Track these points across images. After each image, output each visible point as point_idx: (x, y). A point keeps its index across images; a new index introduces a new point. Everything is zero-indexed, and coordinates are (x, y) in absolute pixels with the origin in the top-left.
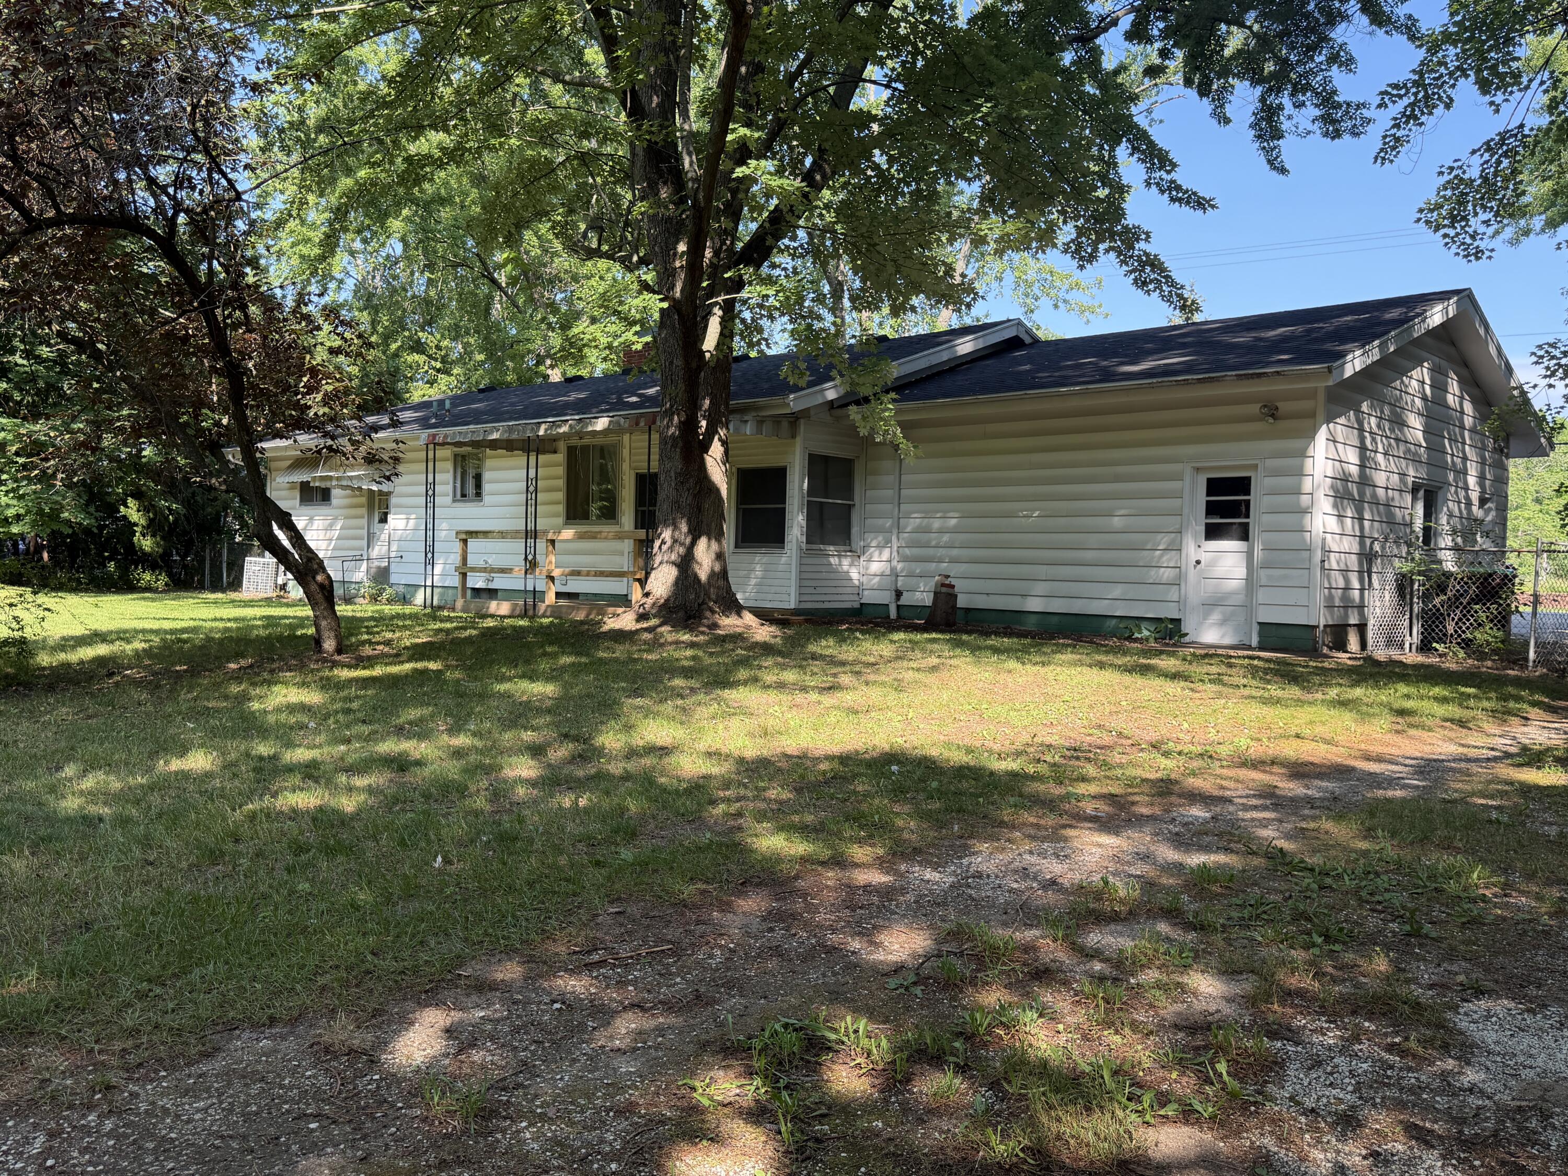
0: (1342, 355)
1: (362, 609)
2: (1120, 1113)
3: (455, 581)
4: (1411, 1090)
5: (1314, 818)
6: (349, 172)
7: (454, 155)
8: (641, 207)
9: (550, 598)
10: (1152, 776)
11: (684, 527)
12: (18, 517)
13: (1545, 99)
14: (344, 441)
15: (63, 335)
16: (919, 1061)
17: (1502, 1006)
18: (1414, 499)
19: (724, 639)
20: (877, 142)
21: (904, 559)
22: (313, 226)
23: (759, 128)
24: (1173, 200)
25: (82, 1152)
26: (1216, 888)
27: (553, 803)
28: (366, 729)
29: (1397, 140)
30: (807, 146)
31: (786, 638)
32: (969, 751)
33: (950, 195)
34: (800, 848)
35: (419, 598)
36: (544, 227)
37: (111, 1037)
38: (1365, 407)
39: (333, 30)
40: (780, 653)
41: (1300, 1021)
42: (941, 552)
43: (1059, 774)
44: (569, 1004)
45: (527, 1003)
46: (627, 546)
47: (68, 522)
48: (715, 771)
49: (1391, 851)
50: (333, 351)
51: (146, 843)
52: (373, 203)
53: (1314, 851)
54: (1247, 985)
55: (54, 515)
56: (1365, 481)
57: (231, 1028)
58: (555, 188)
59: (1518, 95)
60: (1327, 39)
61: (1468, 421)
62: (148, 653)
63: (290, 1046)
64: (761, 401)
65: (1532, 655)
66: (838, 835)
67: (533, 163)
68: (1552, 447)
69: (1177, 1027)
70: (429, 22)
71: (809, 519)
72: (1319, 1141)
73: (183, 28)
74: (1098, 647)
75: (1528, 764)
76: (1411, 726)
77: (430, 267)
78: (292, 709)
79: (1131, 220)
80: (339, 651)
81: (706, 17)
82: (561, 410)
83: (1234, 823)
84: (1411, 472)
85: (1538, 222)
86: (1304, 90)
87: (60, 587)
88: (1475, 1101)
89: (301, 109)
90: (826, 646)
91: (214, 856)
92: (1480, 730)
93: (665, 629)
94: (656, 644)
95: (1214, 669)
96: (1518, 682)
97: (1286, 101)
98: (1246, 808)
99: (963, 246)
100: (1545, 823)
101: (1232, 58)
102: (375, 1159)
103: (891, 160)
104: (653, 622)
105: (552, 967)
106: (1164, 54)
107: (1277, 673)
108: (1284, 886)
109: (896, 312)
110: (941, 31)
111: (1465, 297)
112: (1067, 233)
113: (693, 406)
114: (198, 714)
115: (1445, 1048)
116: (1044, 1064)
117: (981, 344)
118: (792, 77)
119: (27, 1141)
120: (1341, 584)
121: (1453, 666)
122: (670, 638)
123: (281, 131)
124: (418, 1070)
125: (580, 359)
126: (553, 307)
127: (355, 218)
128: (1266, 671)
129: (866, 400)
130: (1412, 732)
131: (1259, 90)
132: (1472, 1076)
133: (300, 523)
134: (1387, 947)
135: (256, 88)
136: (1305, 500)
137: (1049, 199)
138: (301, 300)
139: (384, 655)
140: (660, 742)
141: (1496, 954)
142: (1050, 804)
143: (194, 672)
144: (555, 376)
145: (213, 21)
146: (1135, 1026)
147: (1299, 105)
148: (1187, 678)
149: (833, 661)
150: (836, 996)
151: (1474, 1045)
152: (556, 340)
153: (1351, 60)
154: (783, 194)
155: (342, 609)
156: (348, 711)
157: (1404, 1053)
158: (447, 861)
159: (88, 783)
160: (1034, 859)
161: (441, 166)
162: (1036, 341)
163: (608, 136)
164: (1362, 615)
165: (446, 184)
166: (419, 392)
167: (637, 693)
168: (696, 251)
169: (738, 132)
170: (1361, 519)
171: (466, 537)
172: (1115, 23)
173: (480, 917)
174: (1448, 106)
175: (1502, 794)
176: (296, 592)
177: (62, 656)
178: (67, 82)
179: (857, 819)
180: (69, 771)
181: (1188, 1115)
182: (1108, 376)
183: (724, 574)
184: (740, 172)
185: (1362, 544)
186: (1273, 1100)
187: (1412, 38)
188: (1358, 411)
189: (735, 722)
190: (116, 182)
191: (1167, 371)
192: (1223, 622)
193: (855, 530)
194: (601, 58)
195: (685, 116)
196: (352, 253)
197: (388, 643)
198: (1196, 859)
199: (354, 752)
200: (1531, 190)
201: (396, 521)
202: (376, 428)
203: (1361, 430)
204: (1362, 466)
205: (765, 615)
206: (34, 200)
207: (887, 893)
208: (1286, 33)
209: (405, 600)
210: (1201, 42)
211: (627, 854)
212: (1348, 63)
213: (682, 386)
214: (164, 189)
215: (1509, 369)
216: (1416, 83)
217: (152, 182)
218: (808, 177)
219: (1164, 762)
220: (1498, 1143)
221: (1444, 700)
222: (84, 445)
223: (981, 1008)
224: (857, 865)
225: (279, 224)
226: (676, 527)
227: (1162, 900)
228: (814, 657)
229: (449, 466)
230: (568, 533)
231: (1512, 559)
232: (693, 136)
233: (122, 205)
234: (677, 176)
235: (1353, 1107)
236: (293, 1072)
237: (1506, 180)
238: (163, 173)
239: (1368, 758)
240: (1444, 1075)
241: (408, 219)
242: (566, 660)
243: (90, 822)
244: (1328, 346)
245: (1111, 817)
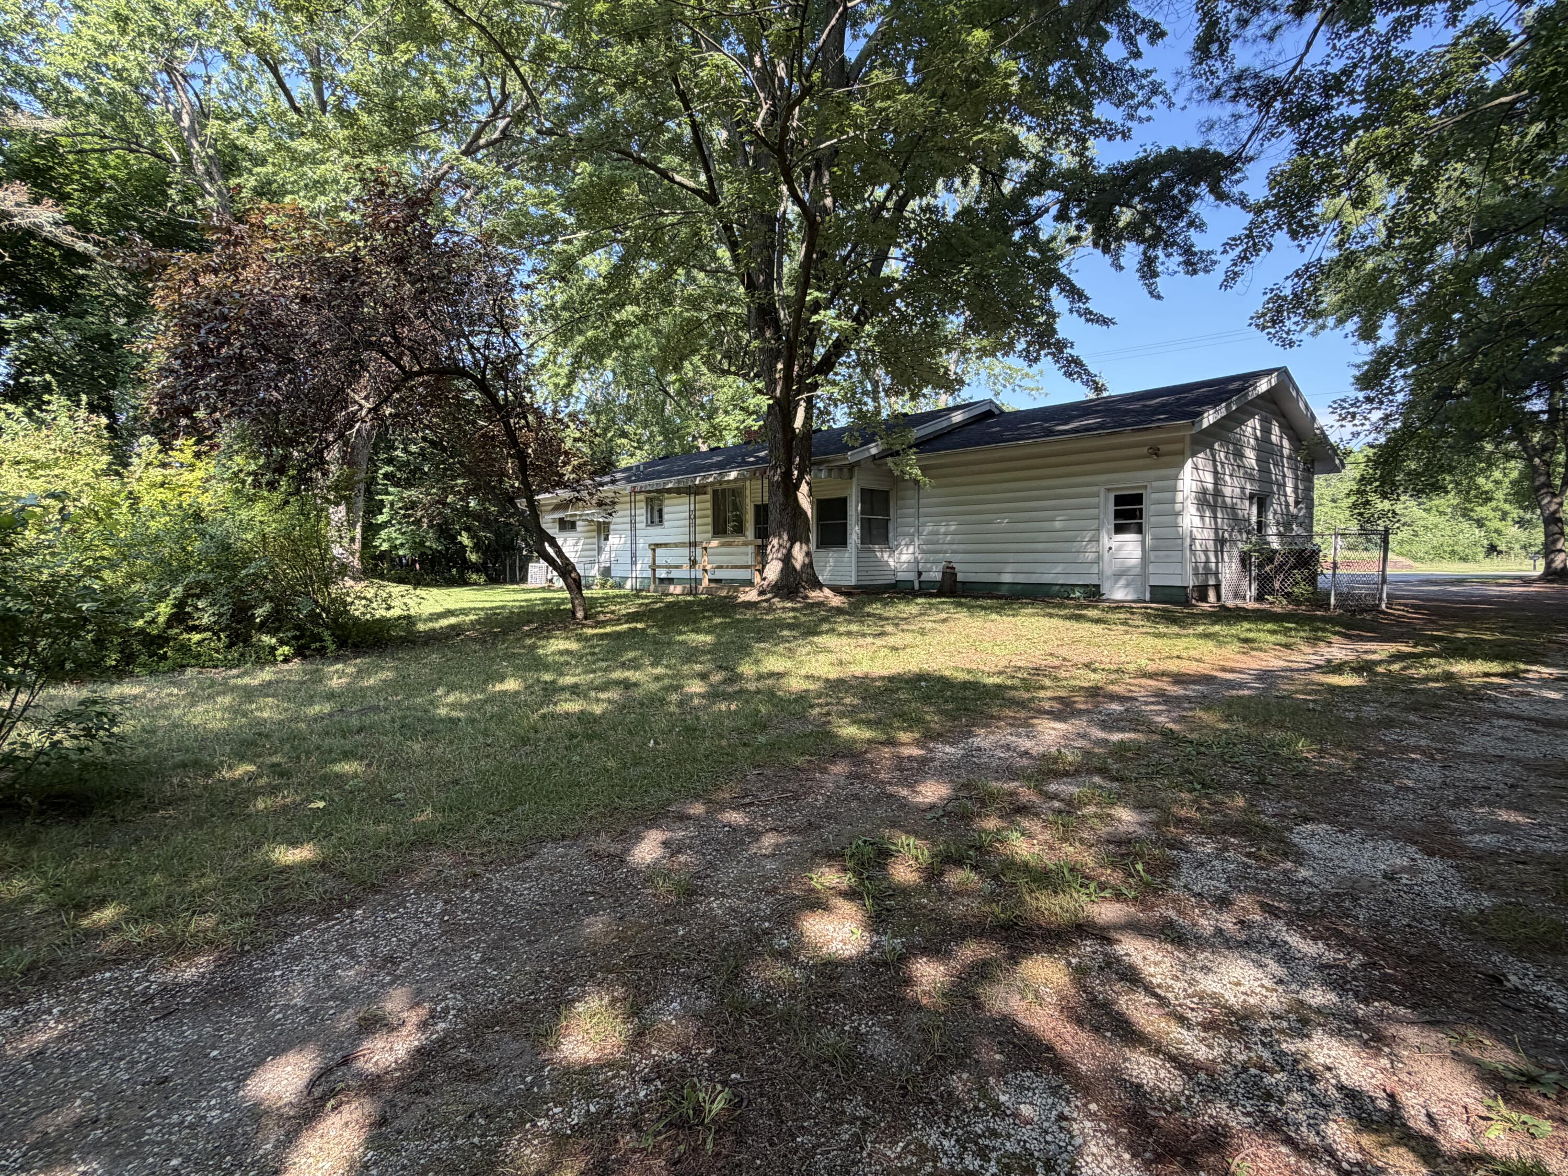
0: (1200, 414)
1: (595, 592)
2: (1075, 895)
3: (649, 574)
4: (1264, 882)
5: (1191, 709)
6: (581, 332)
7: (643, 319)
8: (755, 343)
9: (705, 583)
10: (1086, 685)
11: (785, 537)
12: (402, 545)
13: (1336, 240)
14: (584, 494)
15: (424, 439)
16: (948, 863)
17: (1322, 828)
18: (1251, 504)
19: (812, 605)
20: (898, 294)
21: (923, 552)
22: (561, 366)
23: (826, 291)
24: (1088, 320)
25: (464, 912)
26: (1129, 754)
27: (715, 708)
28: (604, 664)
29: (1235, 273)
30: (856, 301)
31: (850, 604)
32: (969, 672)
33: (944, 324)
34: (867, 734)
35: (628, 585)
36: (696, 359)
37: (474, 846)
38: (1216, 446)
39: (571, 249)
40: (848, 613)
41: (1188, 838)
42: (946, 547)
43: (1027, 685)
44: (734, 829)
45: (709, 827)
46: (750, 549)
47: (430, 548)
48: (812, 687)
49: (1242, 728)
50: (575, 440)
51: (486, 734)
52: (595, 351)
53: (1192, 731)
54: (1152, 816)
55: (422, 543)
56: (1217, 493)
57: (541, 841)
58: (703, 335)
59: (1317, 239)
60: (1187, 211)
61: (1286, 452)
62: (478, 621)
63: (574, 851)
64: (831, 457)
65: (1333, 601)
66: (890, 725)
67: (689, 320)
68: (1343, 466)
69: (1109, 842)
70: (626, 241)
71: (862, 529)
72: (1204, 913)
73: (487, 255)
74: (1048, 605)
75: (1333, 672)
76: (1252, 649)
77: (629, 387)
78: (561, 653)
79: (1060, 336)
80: (586, 618)
81: (791, 226)
82: (709, 468)
83: (1139, 713)
84: (1248, 486)
85: (1331, 321)
86: (1172, 245)
87: (428, 585)
88: (1306, 889)
89: (552, 298)
90: (875, 608)
91: (525, 741)
92: (1300, 651)
93: (776, 600)
94: (770, 610)
95: (1122, 616)
96: (1323, 619)
97: (1160, 253)
98: (1147, 704)
99: (954, 355)
100: (1346, 710)
101: (1125, 228)
102: (628, 918)
103: (907, 305)
104: (769, 596)
105: (723, 807)
106: (1079, 228)
107: (1163, 617)
108: (1173, 752)
109: (913, 397)
110: (936, 224)
111: (1283, 373)
112: (1021, 345)
113: (790, 462)
114: (509, 657)
115: (1285, 855)
116: (1026, 864)
117: (967, 416)
118: (845, 259)
119: (433, 906)
120: (1203, 559)
121: (1279, 610)
122: (780, 605)
123: (541, 310)
124: (648, 866)
125: (721, 438)
126: (703, 406)
127: (586, 360)
128: (1156, 616)
129: (897, 453)
130: (1253, 653)
131: (1142, 248)
132: (1303, 873)
133: (560, 542)
134: (1243, 791)
135: (527, 287)
136: (1178, 507)
137: (1008, 325)
138: (555, 412)
139: (611, 620)
140: (777, 670)
141: (1315, 795)
142: (1021, 704)
143: (504, 633)
144: (704, 448)
145: (501, 248)
146: (1082, 841)
147: (1168, 255)
148: (1105, 622)
149: (881, 618)
150: (894, 824)
151: (1304, 853)
152: (704, 426)
153: (1203, 224)
154: (842, 330)
155: (586, 593)
156: (593, 654)
157: (1257, 858)
158: (656, 743)
159: (451, 699)
160: (1014, 738)
161: (635, 326)
162: (1002, 412)
163: (734, 302)
164: (1217, 579)
165: (637, 337)
166: (624, 462)
167: (760, 640)
168: (788, 368)
169: (813, 294)
170: (1215, 518)
171: (655, 547)
172: (1047, 211)
173: (678, 777)
174: (1269, 249)
175: (1316, 692)
176: (559, 583)
177: (431, 625)
178: (423, 291)
179: (902, 716)
180: (440, 691)
181: (1118, 896)
182: (1049, 433)
183: (811, 565)
184: (815, 318)
185: (1216, 533)
186: (1173, 887)
187: (1244, 207)
188: (1212, 449)
189: (821, 657)
190: (452, 349)
191: (1087, 429)
192: (1127, 586)
193: (891, 535)
194: (728, 254)
195: (780, 286)
196: (584, 380)
197: (613, 612)
198: (1116, 737)
199: (598, 678)
200: (1327, 299)
201: (614, 540)
202: (602, 484)
203: (1214, 461)
204: (1216, 484)
205: (836, 590)
206: (406, 361)
207: (923, 762)
208: (1160, 210)
209: (620, 586)
210: (1104, 219)
211: (762, 739)
212: (1200, 226)
213: (782, 450)
214: (478, 349)
215: (1313, 418)
216: (1247, 236)
217: (471, 347)
218: (856, 319)
219: (1093, 676)
220: (1324, 916)
221: (1273, 632)
222: (438, 502)
223: (985, 831)
224: (903, 744)
225: (543, 366)
226: (780, 537)
227: (1096, 762)
228: (869, 615)
229: (643, 504)
230: (715, 543)
231: (1317, 540)
232: (786, 297)
233: (455, 360)
234: (776, 323)
235: (1225, 892)
236: (577, 867)
237: (1309, 295)
238: (477, 341)
239: (1224, 669)
240: (1285, 872)
241: (616, 359)
242: (718, 620)
243: (454, 721)
244: (1191, 408)
245: (1060, 711)
